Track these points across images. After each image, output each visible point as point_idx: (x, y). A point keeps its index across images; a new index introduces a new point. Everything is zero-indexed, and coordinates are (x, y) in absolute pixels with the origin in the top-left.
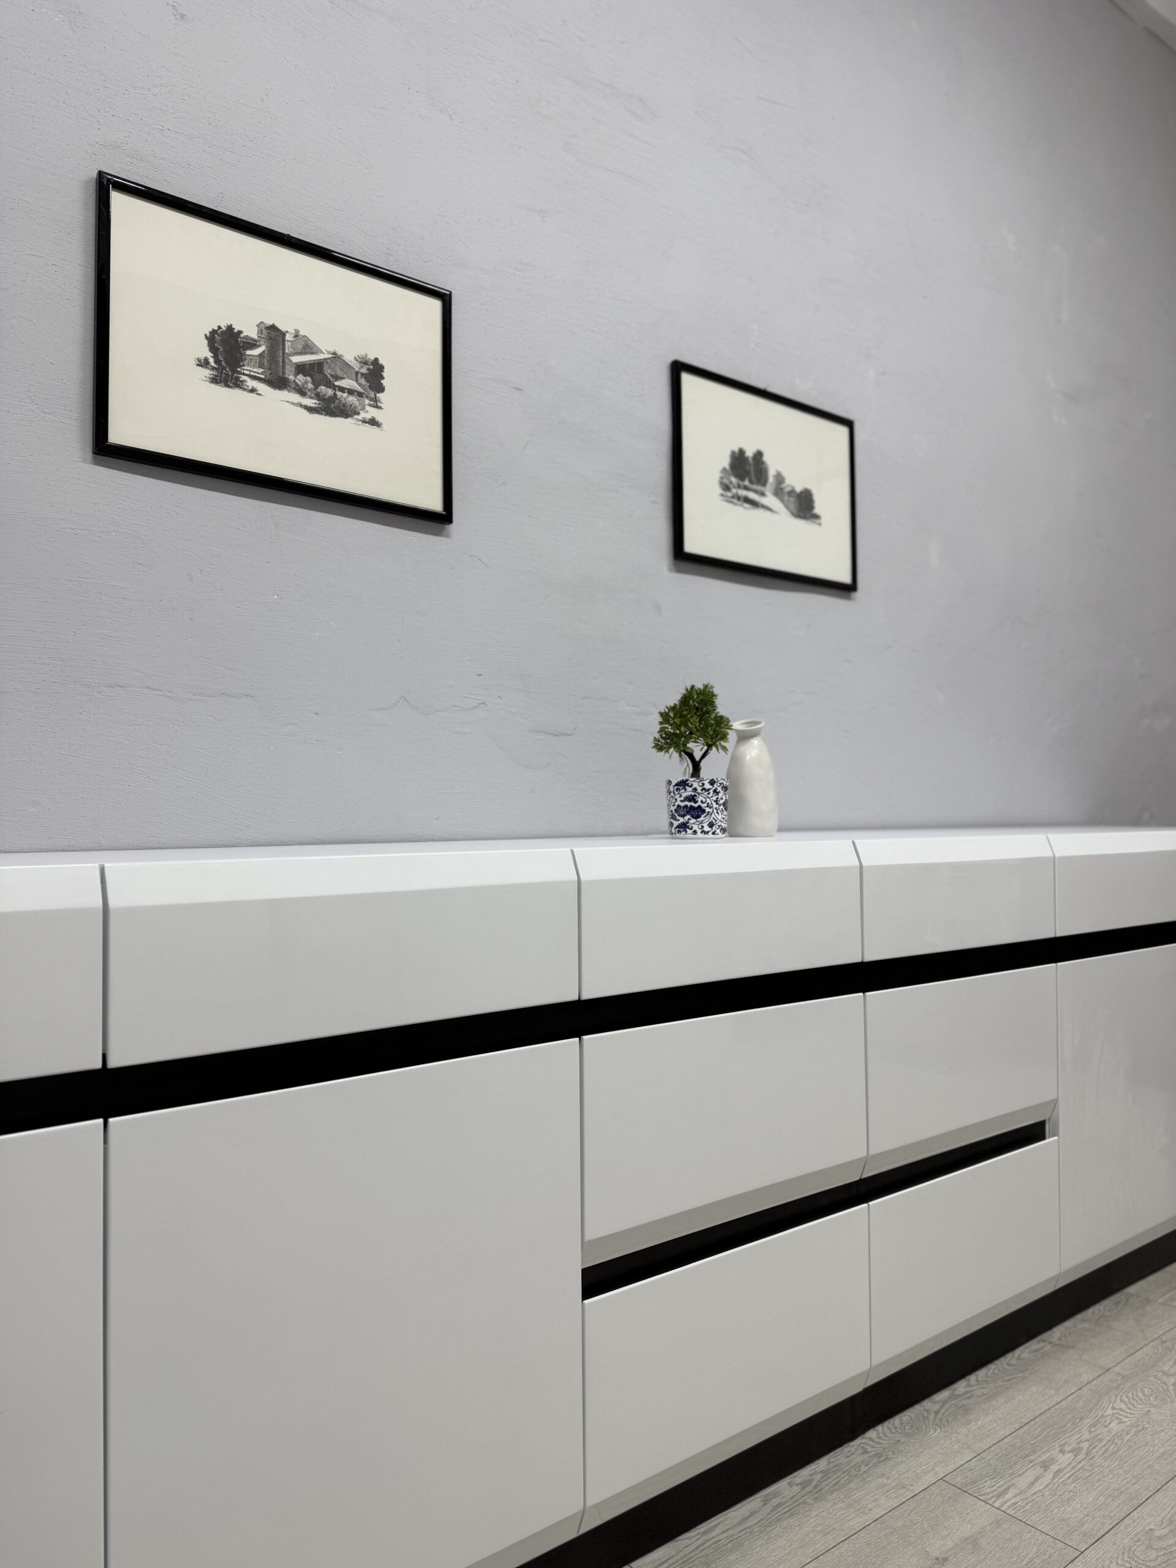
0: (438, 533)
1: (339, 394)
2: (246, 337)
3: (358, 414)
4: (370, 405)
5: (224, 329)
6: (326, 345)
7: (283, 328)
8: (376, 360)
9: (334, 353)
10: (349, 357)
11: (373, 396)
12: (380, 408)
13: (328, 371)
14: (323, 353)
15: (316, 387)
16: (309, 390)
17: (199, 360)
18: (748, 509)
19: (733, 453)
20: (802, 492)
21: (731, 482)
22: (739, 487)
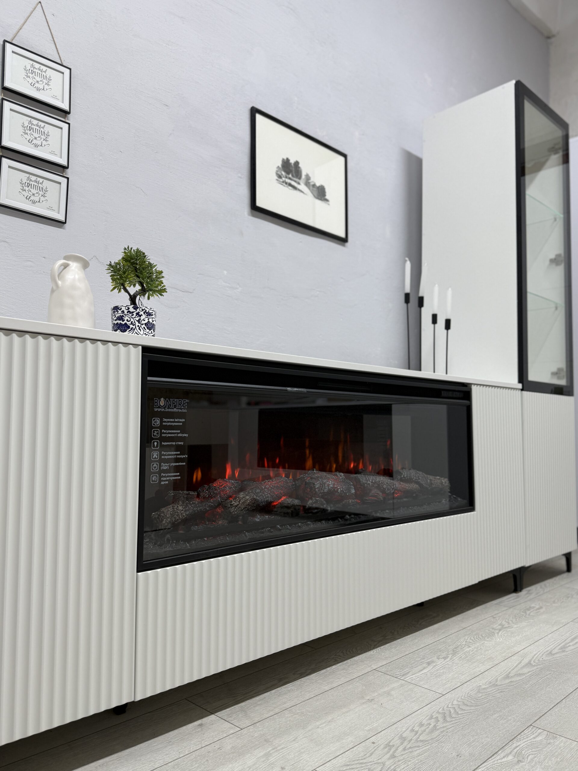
18: (291, 189)
19: (283, 160)
20: (319, 186)
21: (282, 174)
22: (286, 177)
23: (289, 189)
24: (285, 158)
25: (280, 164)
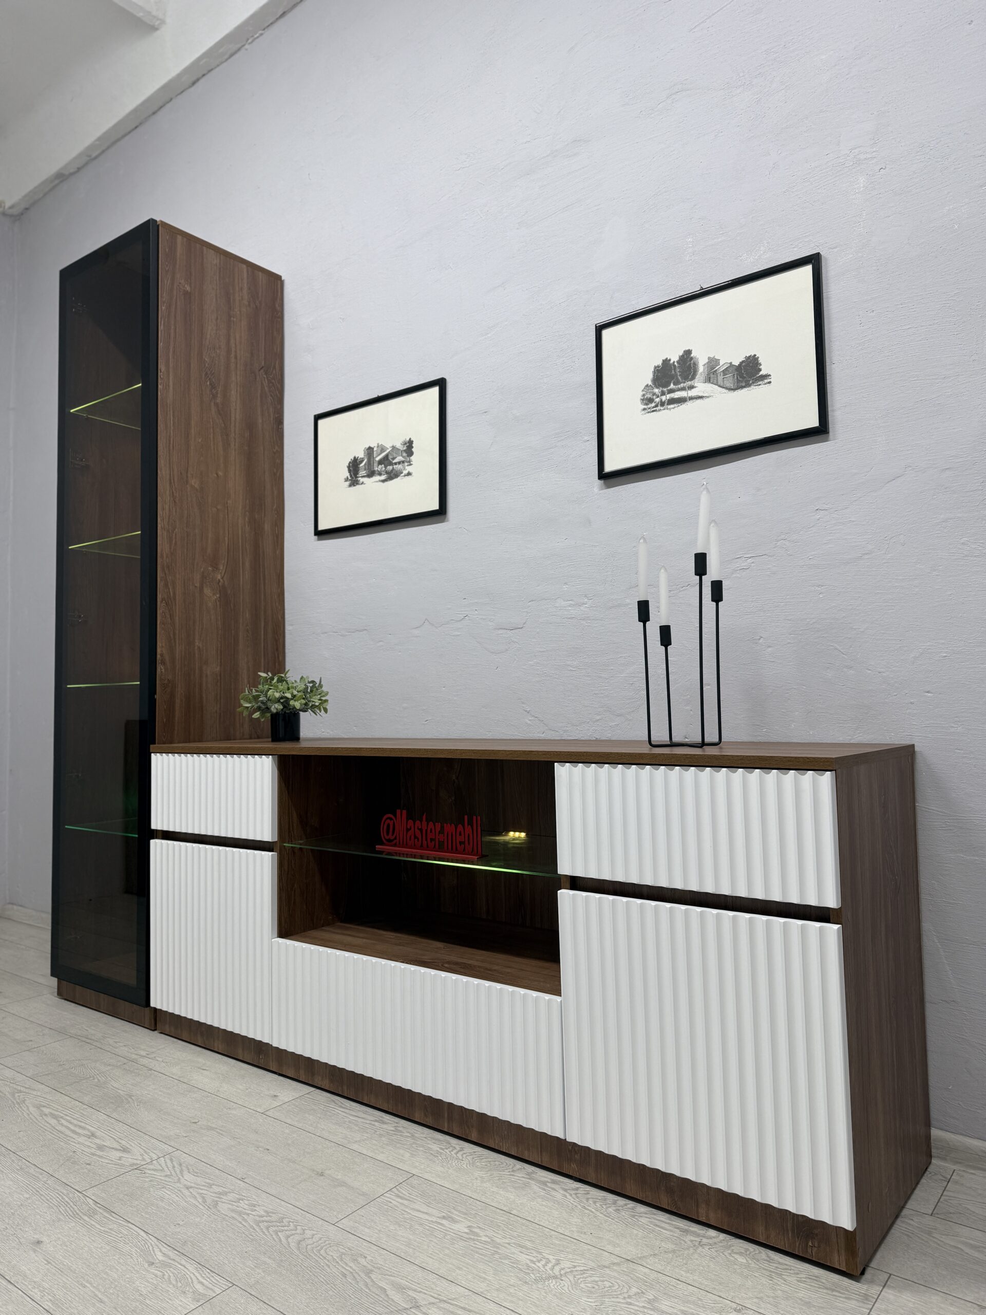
0: (443, 521)
1: (395, 466)
2: (361, 458)
3: (402, 473)
4: (408, 465)
5: (353, 459)
6: (388, 445)
7: (372, 446)
8: (410, 439)
9: (393, 446)
10: (399, 445)
11: (408, 460)
12: (412, 464)
13: (390, 457)
14: (388, 449)
15: (386, 468)
16: (383, 471)
17: (345, 479)
18: (673, 408)
19: (655, 367)
20: (741, 363)
21: (654, 394)
22: (663, 394)
23: (670, 409)
24: (660, 363)
25: (648, 378)
